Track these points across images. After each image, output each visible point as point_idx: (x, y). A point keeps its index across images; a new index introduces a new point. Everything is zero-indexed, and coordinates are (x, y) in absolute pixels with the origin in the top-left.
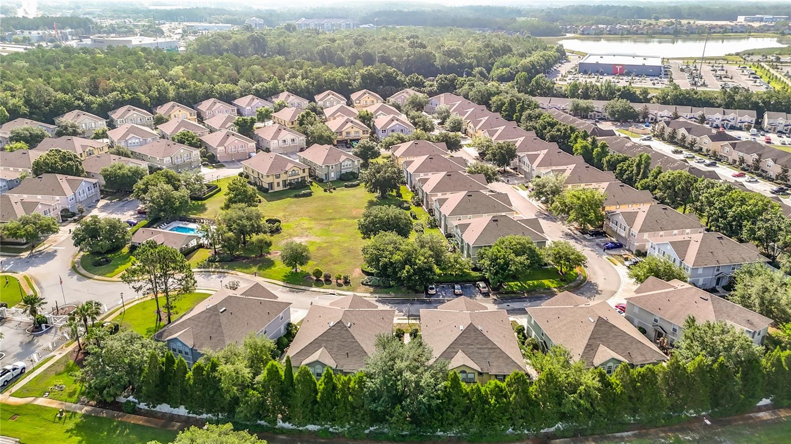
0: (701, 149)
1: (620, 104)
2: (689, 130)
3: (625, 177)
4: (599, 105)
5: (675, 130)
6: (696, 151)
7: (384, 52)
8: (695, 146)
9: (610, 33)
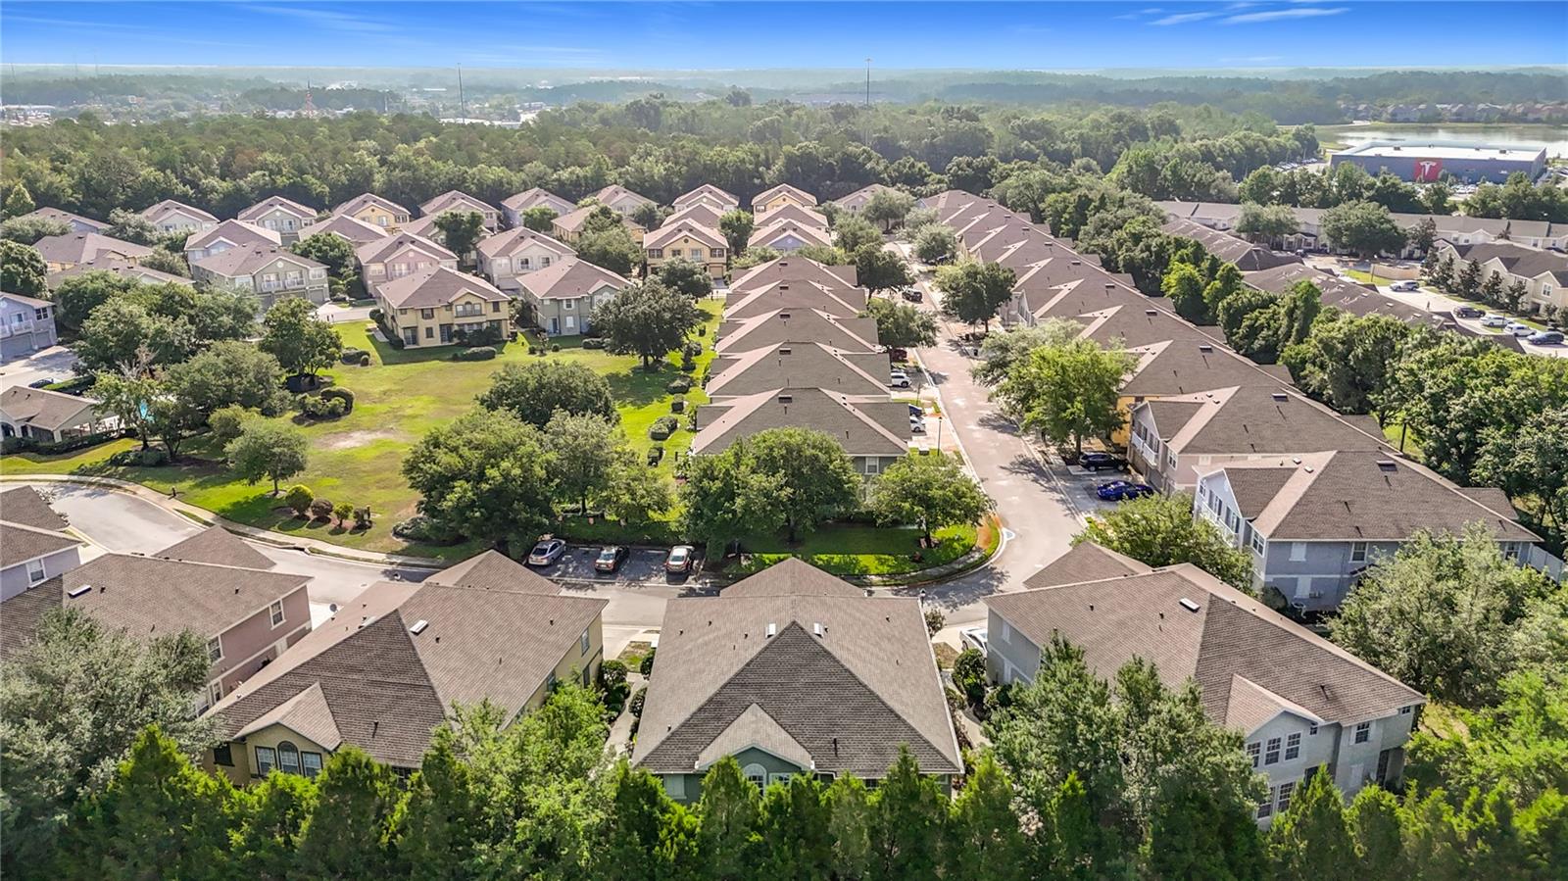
0: (1536, 309)
1: (1356, 212)
2: (1510, 263)
3: (1256, 345)
4: (1309, 218)
5: (1475, 263)
6: (1523, 314)
7: (886, 130)
8: (1520, 300)
9: (1459, 118)
